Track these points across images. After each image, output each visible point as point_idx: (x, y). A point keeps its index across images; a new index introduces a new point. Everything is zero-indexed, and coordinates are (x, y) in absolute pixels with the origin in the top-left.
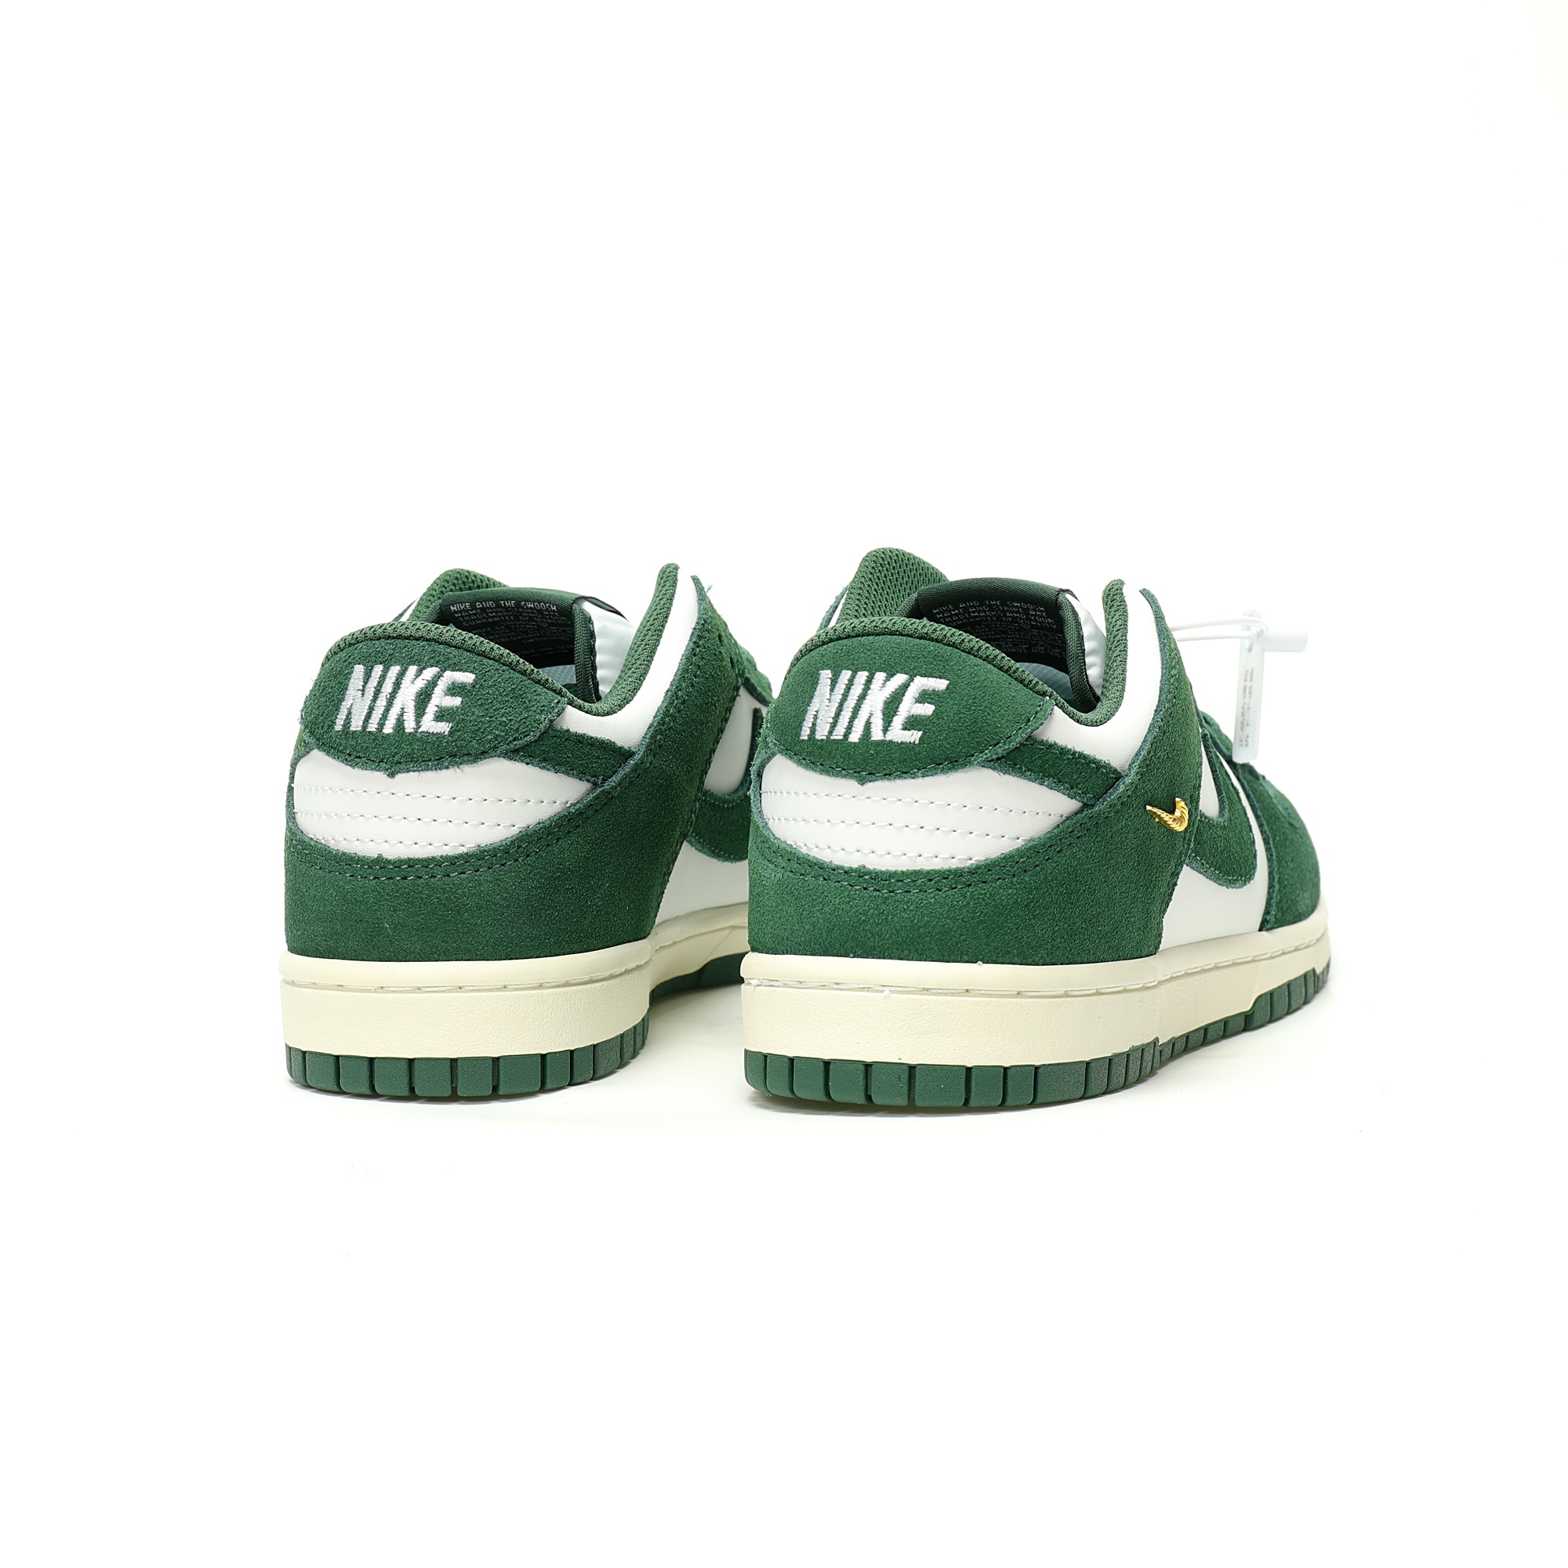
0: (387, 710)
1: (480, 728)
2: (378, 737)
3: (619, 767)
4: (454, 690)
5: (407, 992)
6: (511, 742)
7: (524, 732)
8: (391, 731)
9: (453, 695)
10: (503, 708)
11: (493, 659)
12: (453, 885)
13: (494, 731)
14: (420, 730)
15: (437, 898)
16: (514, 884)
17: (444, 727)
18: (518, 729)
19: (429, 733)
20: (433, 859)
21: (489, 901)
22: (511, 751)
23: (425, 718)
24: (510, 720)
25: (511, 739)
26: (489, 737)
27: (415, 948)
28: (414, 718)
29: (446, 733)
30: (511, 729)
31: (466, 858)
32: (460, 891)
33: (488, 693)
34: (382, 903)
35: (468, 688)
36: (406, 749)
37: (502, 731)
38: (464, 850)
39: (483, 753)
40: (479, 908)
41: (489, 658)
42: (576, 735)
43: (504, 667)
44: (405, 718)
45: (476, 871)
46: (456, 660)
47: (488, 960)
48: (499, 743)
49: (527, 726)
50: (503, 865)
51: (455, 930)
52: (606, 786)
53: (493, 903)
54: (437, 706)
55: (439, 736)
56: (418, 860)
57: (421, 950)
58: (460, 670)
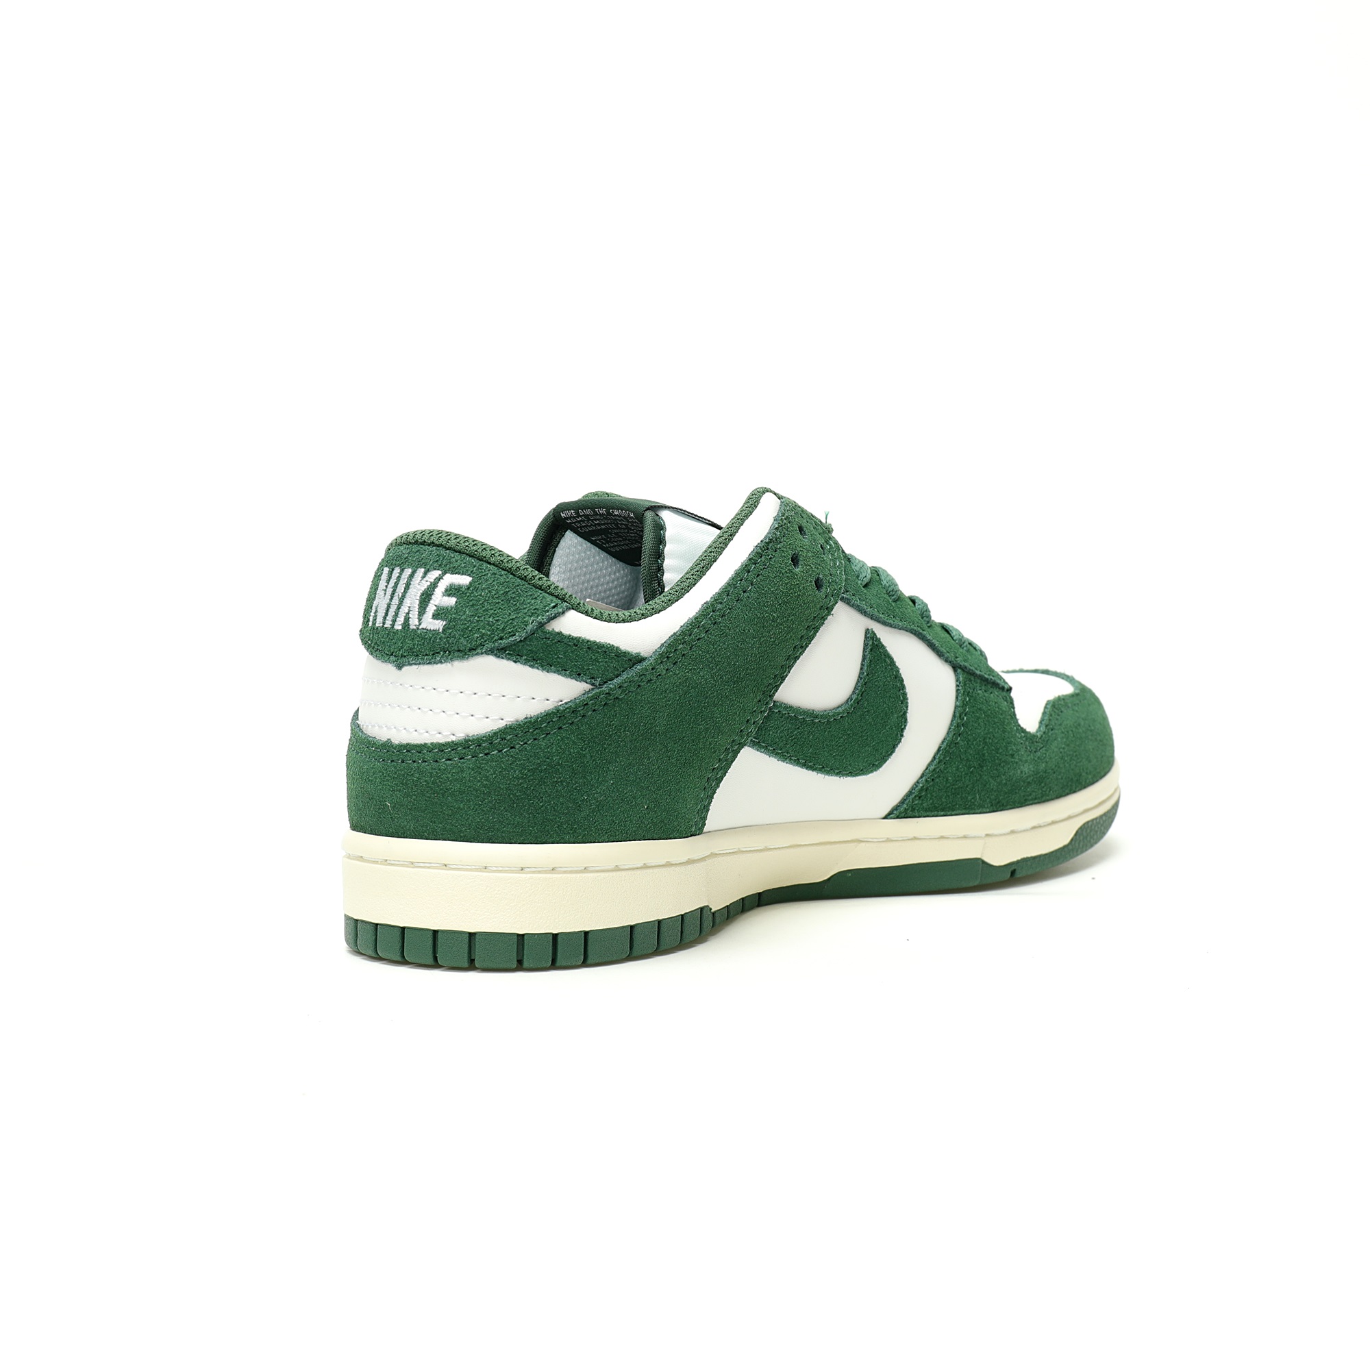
0: (399, 608)
1: (468, 627)
2: (391, 632)
3: (623, 671)
4: (451, 591)
5: (402, 865)
6: (496, 640)
7: (510, 632)
8: (400, 627)
9: (449, 595)
10: (492, 609)
11: (493, 564)
12: (439, 770)
13: (481, 630)
14: (420, 627)
15: (426, 781)
16: (495, 773)
17: (439, 625)
18: (503, 629)
19: (427, 630)
20: (425, 745)
21: (469, 787)
22: (498, 649)
23: (425, 616)
24: (497, 621)
25: (496, 638)
26: (476, 635)
27: (410, 826)
28: (417, 616)
29: (441, 631)
30: (497, 628)
31: (453, 746)
32: (444, 776)
33: (481, 595)
34: (385, 783)
35: (463, 590)
36: (409, 643)
37: (489, 631)
38: (454, 738)
39: (470, 650)
40: (462, 793)
41: (490, 563)
42: (570, 638)
43: (503, 572)
44: (410, 615)
45: (461, 759)
46: (456, 564)
47: (471, 842)
48: (486, 641)
49: (514, 627)
50: (486, 754)
51: (441, 812)
52: (605, 688)
53: (474, 789)
54: (436, 606)
55: (435, 632)
56: (413, 745)
57: (414, 828)
58: (458, 573)
